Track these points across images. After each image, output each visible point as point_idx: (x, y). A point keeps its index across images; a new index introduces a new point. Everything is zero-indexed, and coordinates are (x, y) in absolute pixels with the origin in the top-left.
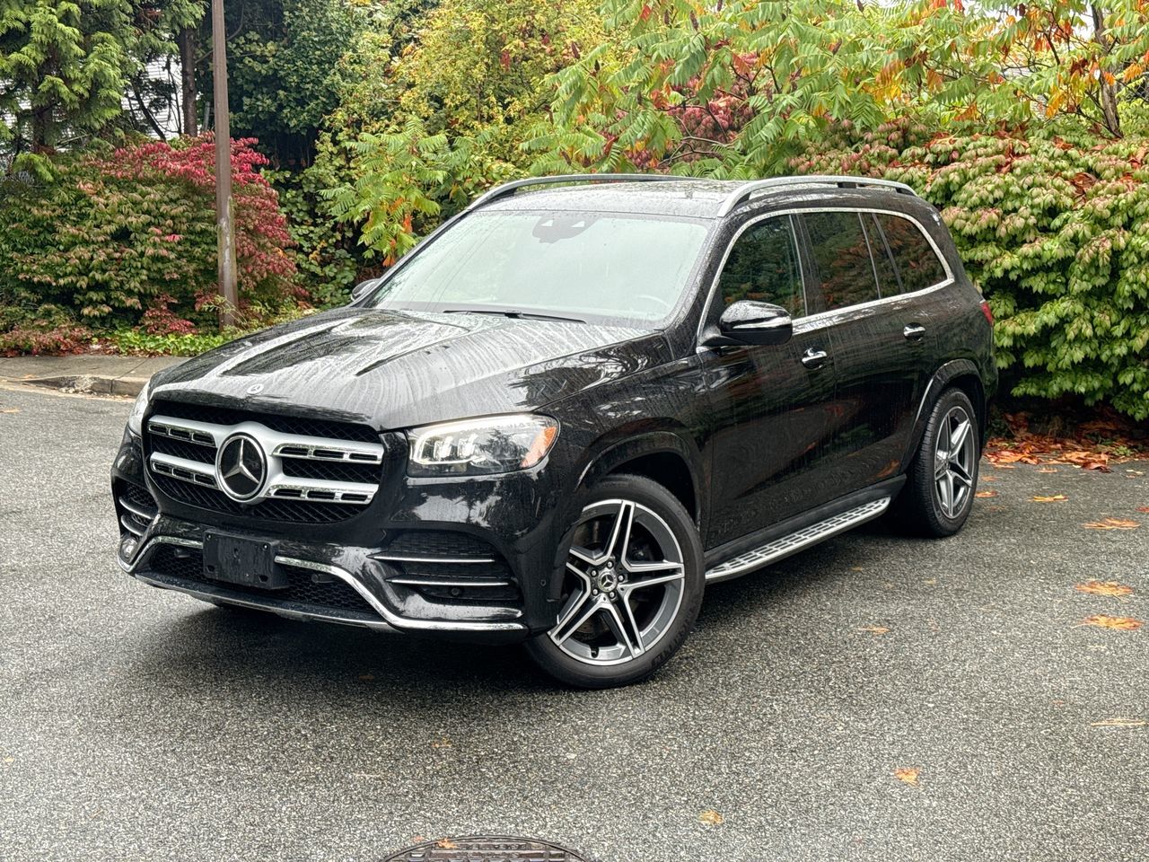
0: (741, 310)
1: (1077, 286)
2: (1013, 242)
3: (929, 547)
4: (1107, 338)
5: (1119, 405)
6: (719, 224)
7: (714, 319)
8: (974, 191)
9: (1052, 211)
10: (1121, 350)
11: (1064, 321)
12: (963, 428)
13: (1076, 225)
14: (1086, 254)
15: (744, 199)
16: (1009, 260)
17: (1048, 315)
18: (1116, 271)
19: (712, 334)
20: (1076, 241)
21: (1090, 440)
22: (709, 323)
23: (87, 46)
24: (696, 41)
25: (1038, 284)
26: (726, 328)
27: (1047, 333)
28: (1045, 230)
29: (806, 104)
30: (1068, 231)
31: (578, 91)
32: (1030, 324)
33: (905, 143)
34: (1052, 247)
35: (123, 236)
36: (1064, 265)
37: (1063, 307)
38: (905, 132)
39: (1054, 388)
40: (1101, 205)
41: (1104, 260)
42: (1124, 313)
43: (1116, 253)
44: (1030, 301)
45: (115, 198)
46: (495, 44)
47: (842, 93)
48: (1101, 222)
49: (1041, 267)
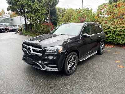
0: (85, 34)
1: (111, 33)
2: (106, 29)
3: (100, 55)
4: (114, 37)
5: (114, 42)
6: (83, 26)
7: (82, 35)
8: (103, 25)
9: (110, 27)
10: (115, 38)
11: (110, 36)
12: (103, 45)
13: (112, 28)
14: (113, 30)
15: (85, 24)
16: (106, 31)
17: (109, 35)
18: (115, 32)
19: (81, 37)
20: (112, 29)
21: (111, 45)
22: (81, 36)
23: (41, 16)
24: (82, 14)
25: (108, 33)
26: (83, 36)
27: (108, 36)
28: (109, 28)
29: (90, 19)
30: (111, 29)
31: (73, 18)
32: (107, 36)
33: (97, 22)
34: (110, 30)
35: (44, 29)
36: (110, 31)
37: (110, 35)
38: (97, 21)
39: (109, 41)
40: (114, 26)
41: (114, 31)
42: (115, 35)
43: (115, 30)
44: (107, 34)
45: (43, 26)
46: (68, 16)
47: (93, 18)
48: (114, 28)
49: (108, 31)
